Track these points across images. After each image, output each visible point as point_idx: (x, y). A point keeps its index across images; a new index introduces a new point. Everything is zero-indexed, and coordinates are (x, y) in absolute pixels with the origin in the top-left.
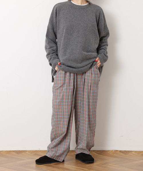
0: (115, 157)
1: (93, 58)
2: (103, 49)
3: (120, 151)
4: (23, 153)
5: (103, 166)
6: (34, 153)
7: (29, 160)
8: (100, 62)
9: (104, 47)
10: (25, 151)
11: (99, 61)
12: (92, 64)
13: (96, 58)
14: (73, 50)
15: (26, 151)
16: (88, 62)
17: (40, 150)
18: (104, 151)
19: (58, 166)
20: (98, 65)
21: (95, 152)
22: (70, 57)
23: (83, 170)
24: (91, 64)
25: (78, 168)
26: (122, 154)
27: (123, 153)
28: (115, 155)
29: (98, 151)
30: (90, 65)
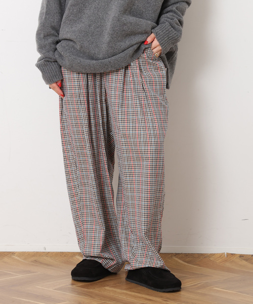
0: (229, 270)
1: (141, 33)
2: (171, 11)
3: (241, 256)
4: (6, 259)
5: (199, 291)
6: (33, 259)
7: (20, 276)
8: (158, 43)
9: (174, 8)
10: (10, 252)
11: (156, 43)
12: (138, 48)
13: (148, 34)
14: (98, 11)
15: (13, 253)
16: (128, 42)
17: (47, 250)
18: (202, 255)
19: (91, 290)
20: (155, 50)
21: (180, 258)
22: (90, 26)
23: (150, 300)
24: (135, 47)
25: (140, 297)
26: (244, 263)
27: (247, 260)
28: (228, 265)
29: (187, 255)
30: (131, 50)
